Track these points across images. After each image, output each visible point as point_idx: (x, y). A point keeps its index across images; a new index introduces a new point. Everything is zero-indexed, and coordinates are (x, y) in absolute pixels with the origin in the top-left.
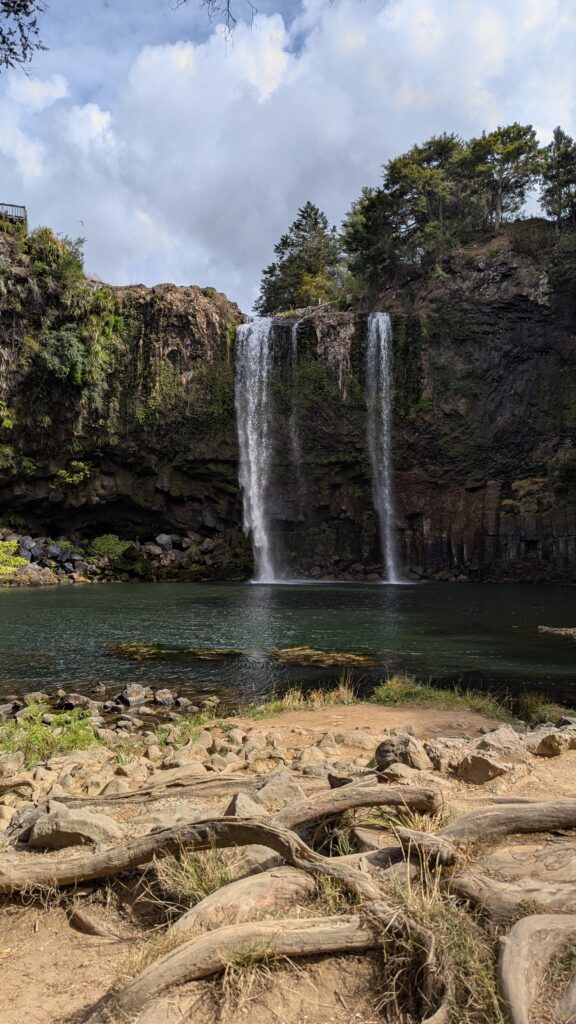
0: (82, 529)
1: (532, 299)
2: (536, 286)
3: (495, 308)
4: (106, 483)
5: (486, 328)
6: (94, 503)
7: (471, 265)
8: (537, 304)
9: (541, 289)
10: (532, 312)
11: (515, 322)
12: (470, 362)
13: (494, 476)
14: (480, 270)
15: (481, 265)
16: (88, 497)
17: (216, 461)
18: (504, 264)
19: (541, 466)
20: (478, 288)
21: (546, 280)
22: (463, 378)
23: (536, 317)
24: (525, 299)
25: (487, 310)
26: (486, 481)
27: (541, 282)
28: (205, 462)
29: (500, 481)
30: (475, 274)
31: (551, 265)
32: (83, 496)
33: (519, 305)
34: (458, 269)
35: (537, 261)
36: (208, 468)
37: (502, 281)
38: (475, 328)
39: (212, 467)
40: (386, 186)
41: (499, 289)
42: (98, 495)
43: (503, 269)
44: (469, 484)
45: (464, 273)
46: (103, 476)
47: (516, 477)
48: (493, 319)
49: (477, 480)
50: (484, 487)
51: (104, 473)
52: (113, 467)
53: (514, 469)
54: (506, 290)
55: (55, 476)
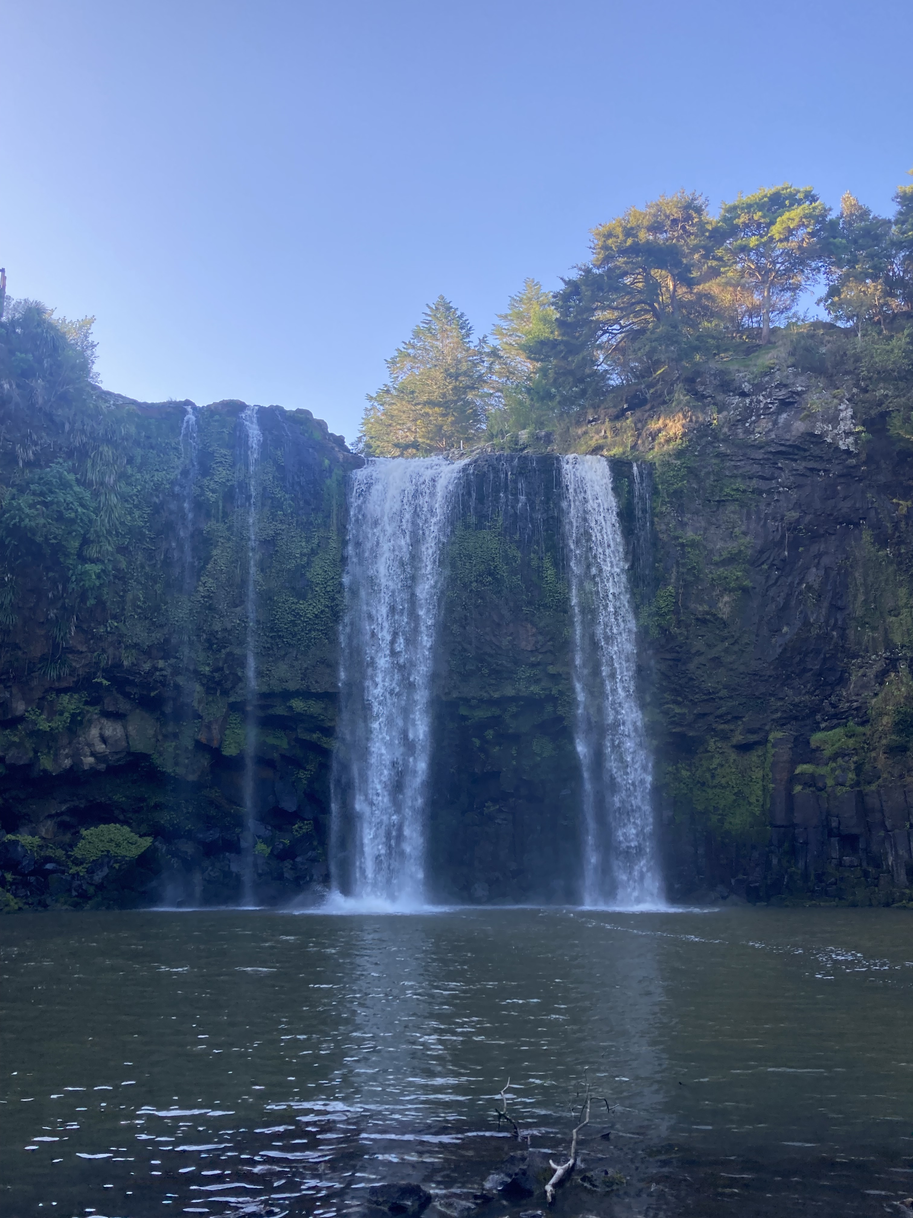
0: (58, 815)
1: (829, 440)
2: (834, 420)
3: (771, 452)
4: (108, 733)
5: (756, 483)
6: (86, 768)
7: (729, 386)
8: (837, 448)
9: (842, 427)
10: (829, 461)
11: (803, 475)
12: (734, 537)
13: (781, 723)
14: (743, 394)
15: (746, 386)
16: (76, 755)
17: (306, 695)
18: (781, 386)
19: (857, 709)
20: (743, 421)
21: (850, 412)
22: (724, 562)
23: (835, 469)
24: (818, 440)
25: (759, 455)
26: (768, 733)
27: (842, 415)
28: (287, 695)
29: (790, 733)
30: (736, 400)
31: (855, 390)
32: (67, 756)
33: (809, 449)
34: (709, 392)
35: (832, 383)
36: (291, 708)
37: (778, 412)
38: (740, 484)
39: (298, 705)
41: (775, 423)
42: (93, 754)
43: (782, 394)
44: (738, 738)
45: (720, 397)
46: (104, 721)
47: (817, 728)
48: (767, 473)
49: (752, 731)
50: (764, 742)
51: (107, 715)
52: (124, 706)
53: (814, 711)
54: (788, 426)
55: (21, 719)
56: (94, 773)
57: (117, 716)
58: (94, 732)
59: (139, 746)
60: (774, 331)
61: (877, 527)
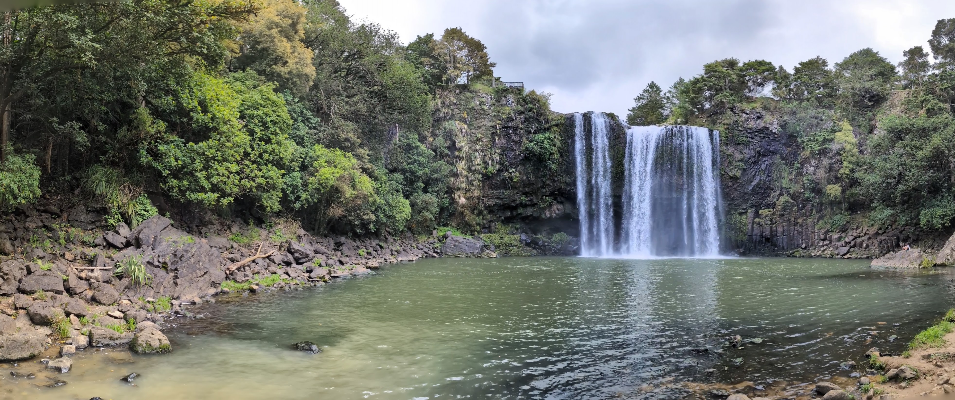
0: (547, 230)
1: (770, 129)
2: (772, 124)
3: (754, 131)
4: (559, 207)
5: (749, 139)
6: (553, 217)
7: (743, 111)
8: (772, 132)
9: (774, 126)
10: (770, 135)
11: (762, 138)
12: (742, 154)
13: (752, 207)
14: (747, 114)
15: (748, 112)
16: (551, 214)
18: (757, 113)
19: (772, 204)
20: (746, 121)
21: (777, 123)
22: (738, 161)
23: (772, 137)
24: (767, 129)
25: (751, 131)
26: (748, 210)
27: (775, 123)
29: (753, 210)
30: (745, 115)
31: (779, 117)
32: (548, 214)
33: (764, 131)
35: (772, 114)
37: (757, 120)
38: (745, 139)
40: (706, 74)
41: (756, 123)
42: (555, 214)
43: (758, 115)
44: (740, 211)
45: (740, 114)
46: (558, 204)
47: (761, 209)
48: (753, 136)
49: (743, 209)
50: (746, 212)
51: (558, 202)
52: (563, 199)
53: (760, 205)
54: (759, 124)
55: (536, 204)
56: (555, 218)
57: (561, 203)
58: (555, 207)
59: (568, 211)
60: (757, 98)
61: (781, 154)
